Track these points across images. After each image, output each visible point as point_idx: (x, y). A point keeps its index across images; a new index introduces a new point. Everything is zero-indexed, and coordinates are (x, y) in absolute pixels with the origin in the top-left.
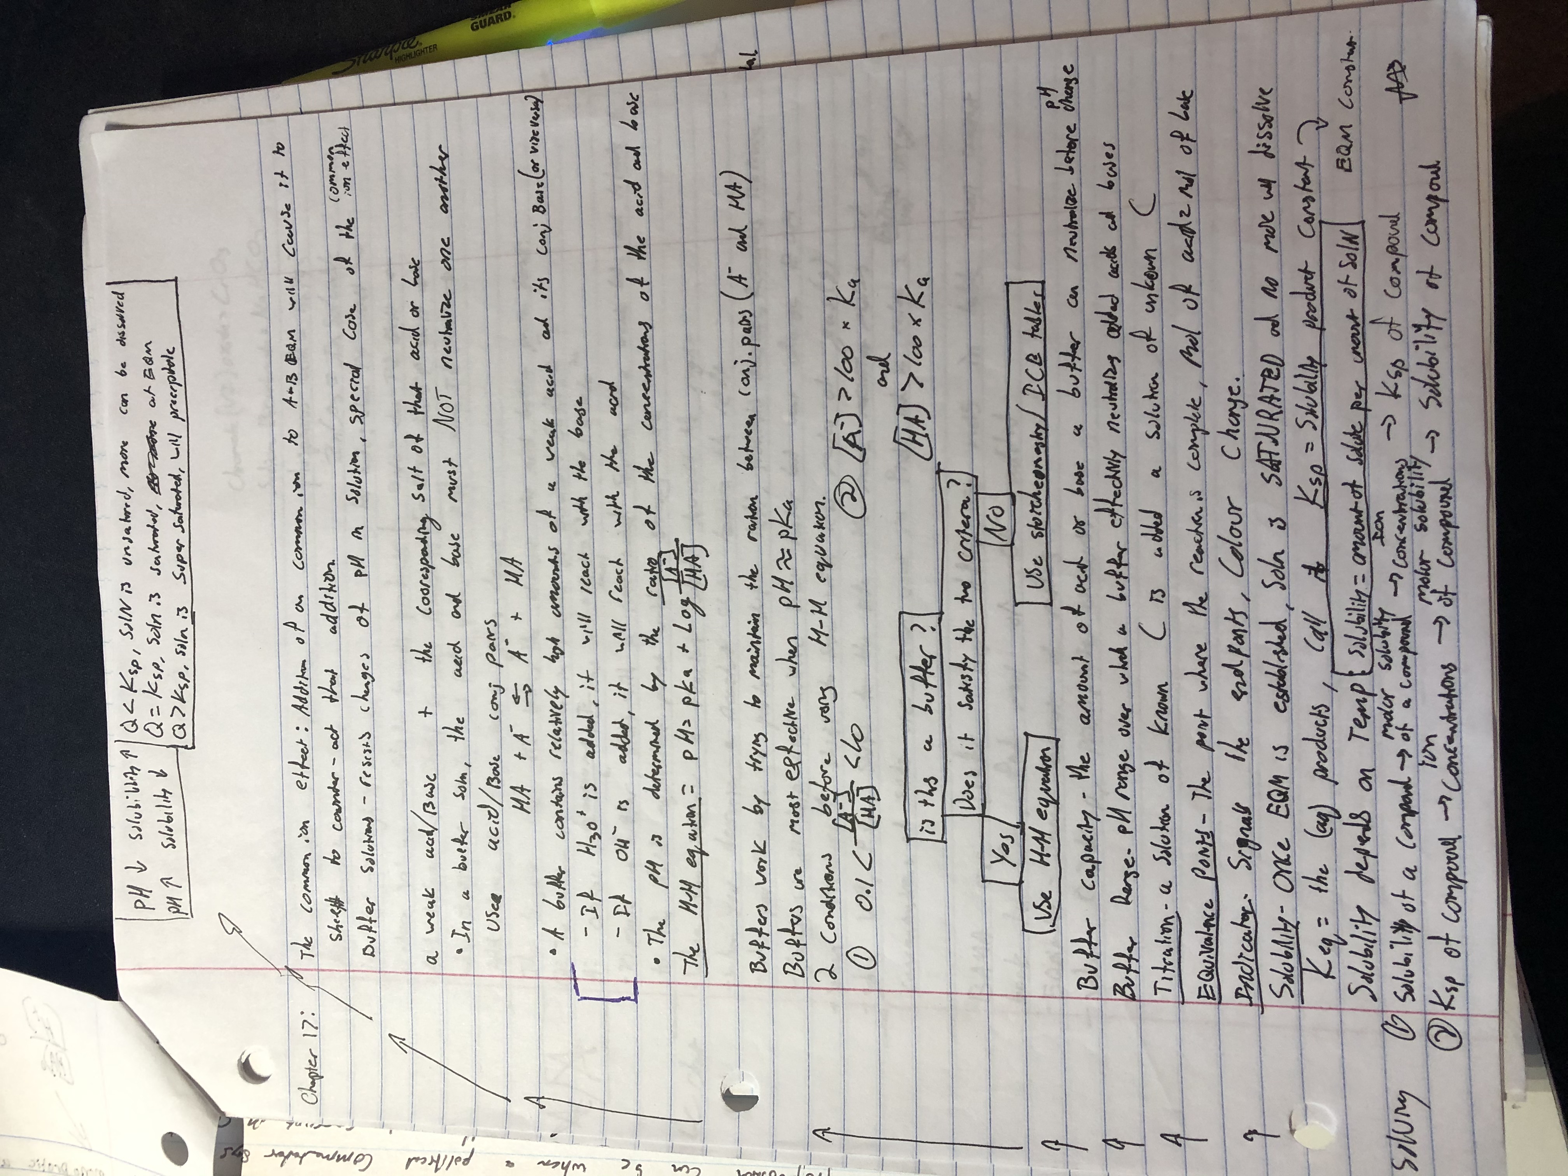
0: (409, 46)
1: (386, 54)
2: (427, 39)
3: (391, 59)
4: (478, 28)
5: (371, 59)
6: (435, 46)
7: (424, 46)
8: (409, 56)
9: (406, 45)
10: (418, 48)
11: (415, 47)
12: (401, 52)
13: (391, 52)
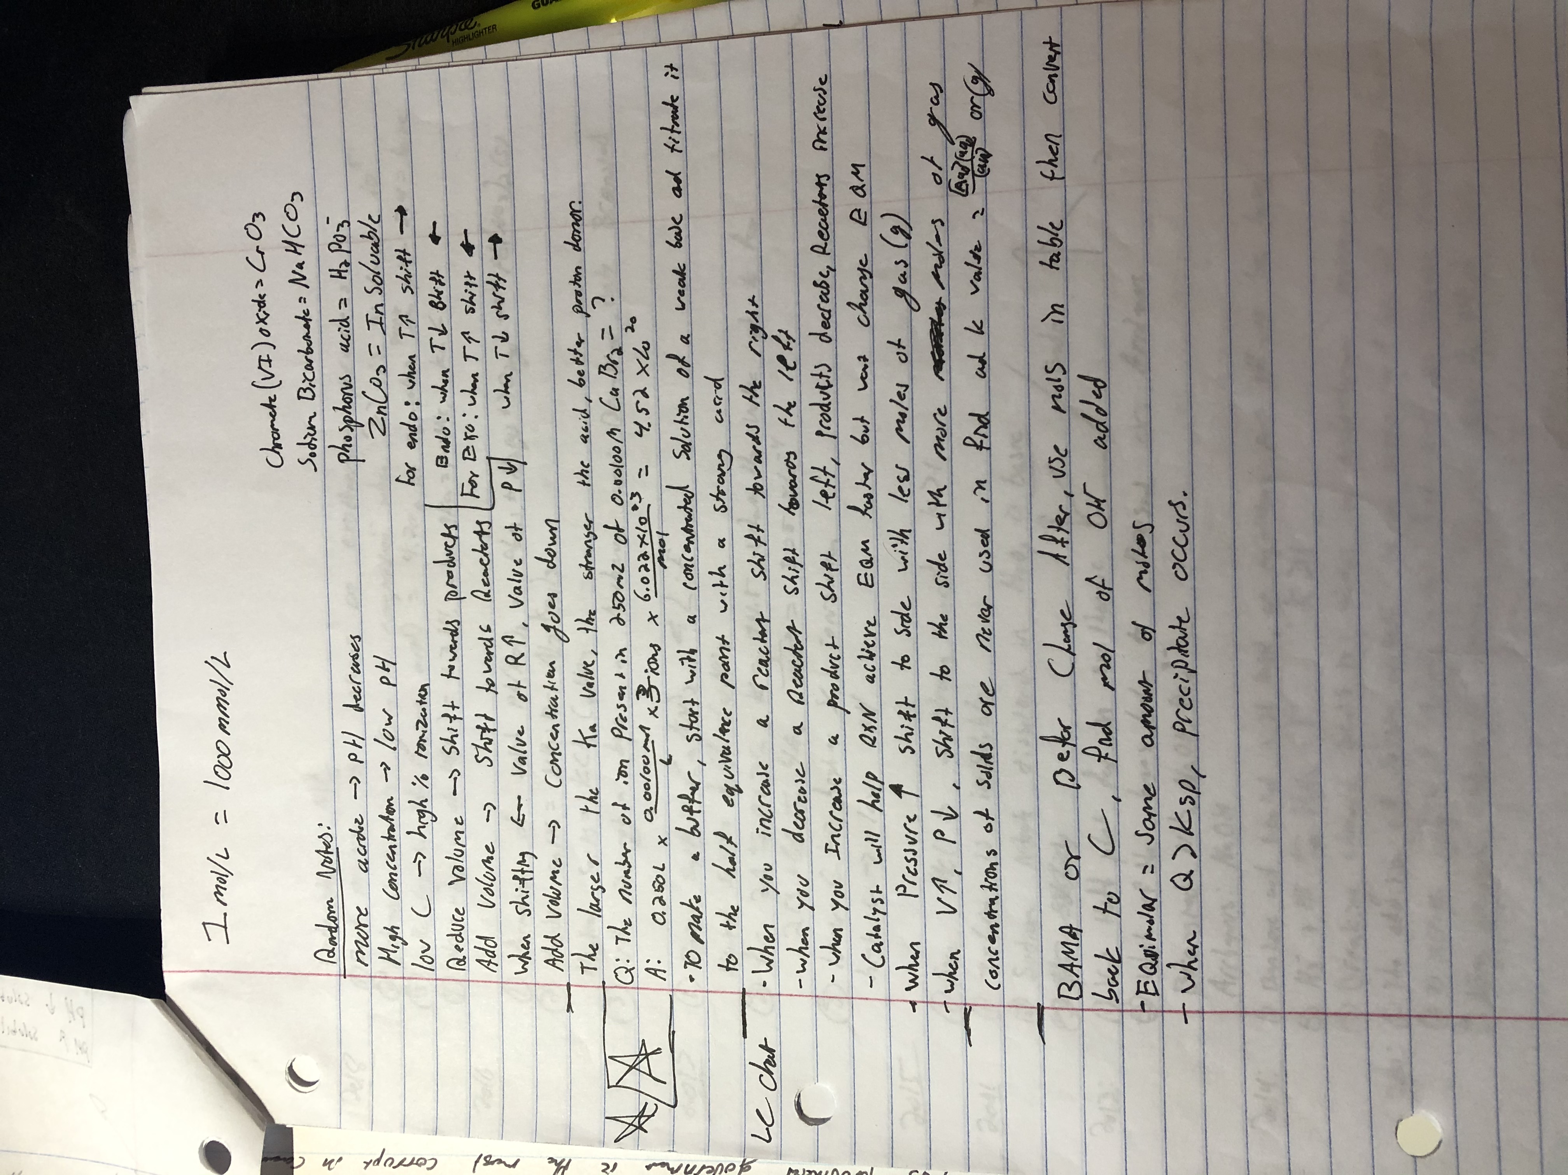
0: (466, 27)
1: (442, 37)
2: (486, 20)
3: (448, 41)
4: (539, 7)
5: (426, 42)
6: (494, 27)
7: (482, 27)
8: (468, 38)
9: (463, 27)
10: (476, 28)
11: (472, 28)
12: (459, 34)
13: (447, 34)
